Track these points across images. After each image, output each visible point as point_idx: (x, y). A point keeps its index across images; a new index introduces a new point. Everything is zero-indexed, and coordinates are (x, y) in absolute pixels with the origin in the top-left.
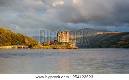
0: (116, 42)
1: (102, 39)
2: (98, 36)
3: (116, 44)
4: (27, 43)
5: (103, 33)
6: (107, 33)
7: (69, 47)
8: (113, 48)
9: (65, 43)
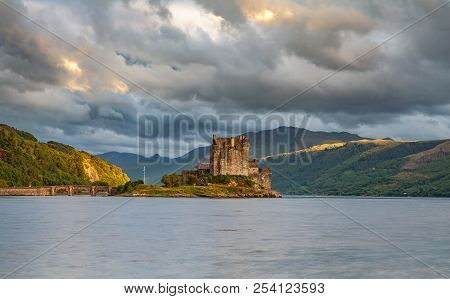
0: (388, 173)
1: (339, 166)
2: (327, 153)
3: (388, 182)
4: (90, 175)
5: (341, 144)
6: (355, 144)
8: (378, 194)
9: (238, 178)
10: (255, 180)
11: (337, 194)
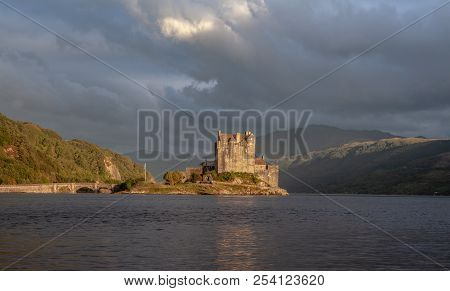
0: (418, 175)
2: (358, 151)
3: (418, 180)
6: (387, 142)
7: (257, 189)
9: (242, 175)
10: (261, 177)
11: (367, 193)
